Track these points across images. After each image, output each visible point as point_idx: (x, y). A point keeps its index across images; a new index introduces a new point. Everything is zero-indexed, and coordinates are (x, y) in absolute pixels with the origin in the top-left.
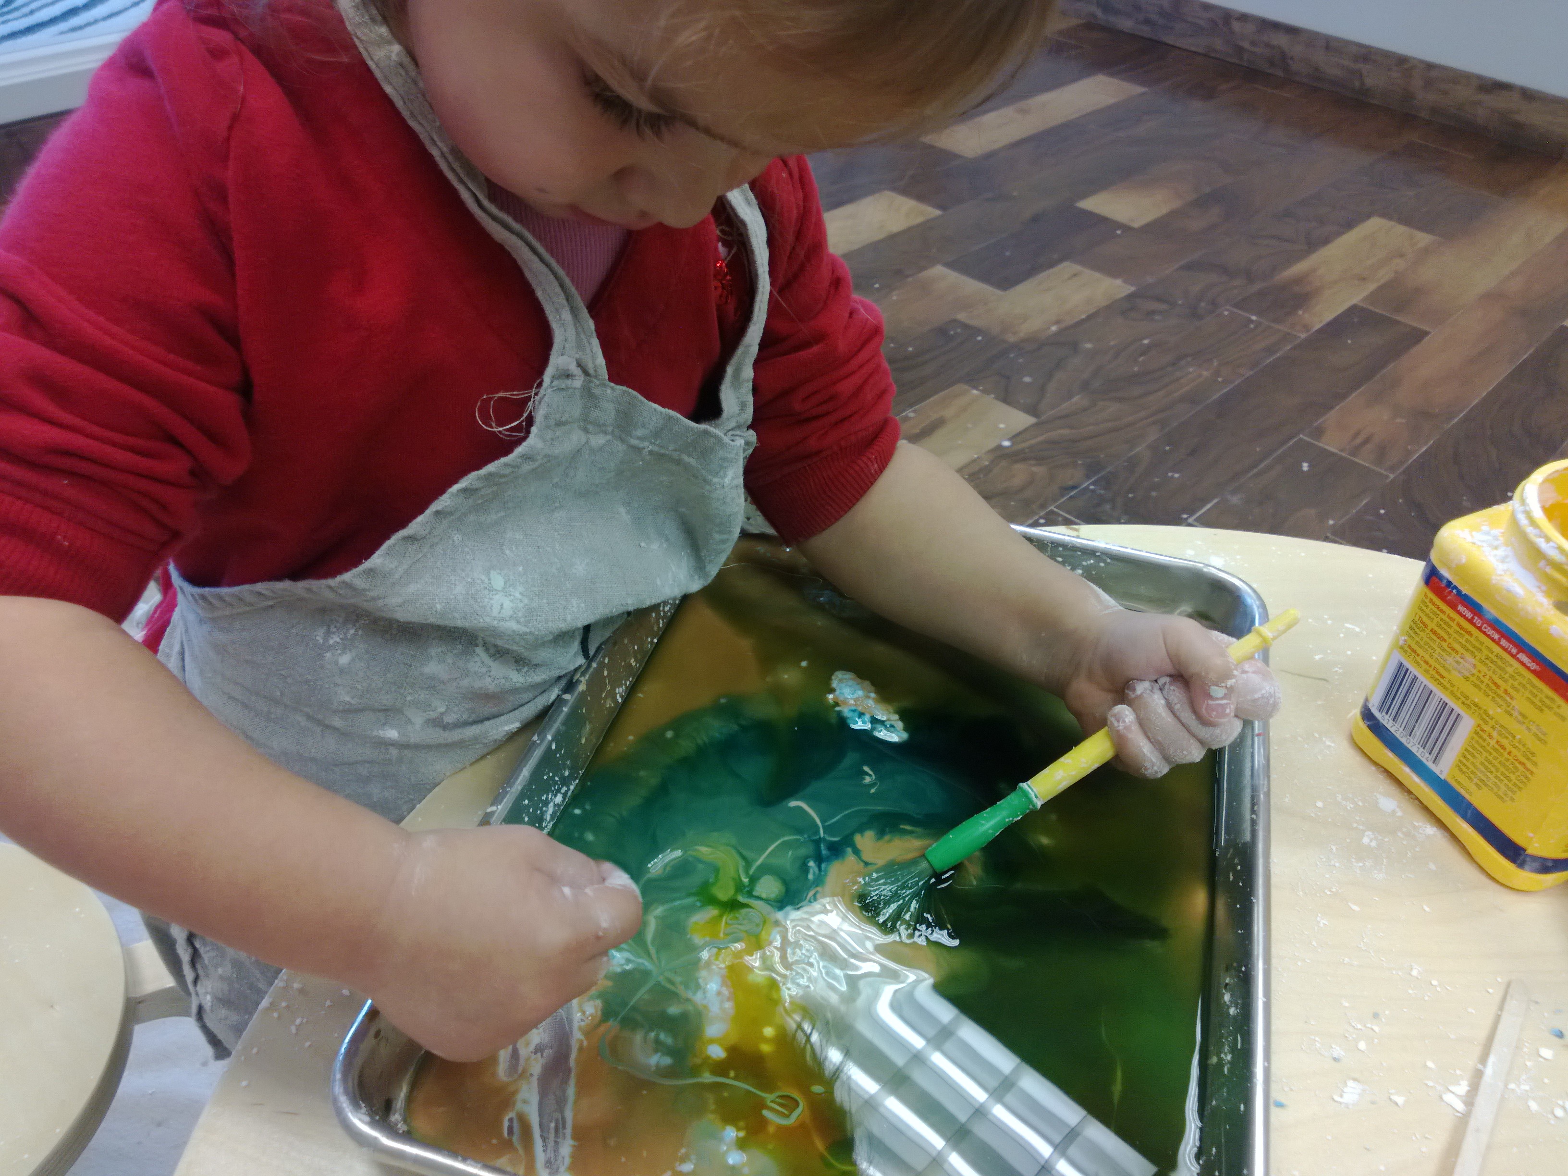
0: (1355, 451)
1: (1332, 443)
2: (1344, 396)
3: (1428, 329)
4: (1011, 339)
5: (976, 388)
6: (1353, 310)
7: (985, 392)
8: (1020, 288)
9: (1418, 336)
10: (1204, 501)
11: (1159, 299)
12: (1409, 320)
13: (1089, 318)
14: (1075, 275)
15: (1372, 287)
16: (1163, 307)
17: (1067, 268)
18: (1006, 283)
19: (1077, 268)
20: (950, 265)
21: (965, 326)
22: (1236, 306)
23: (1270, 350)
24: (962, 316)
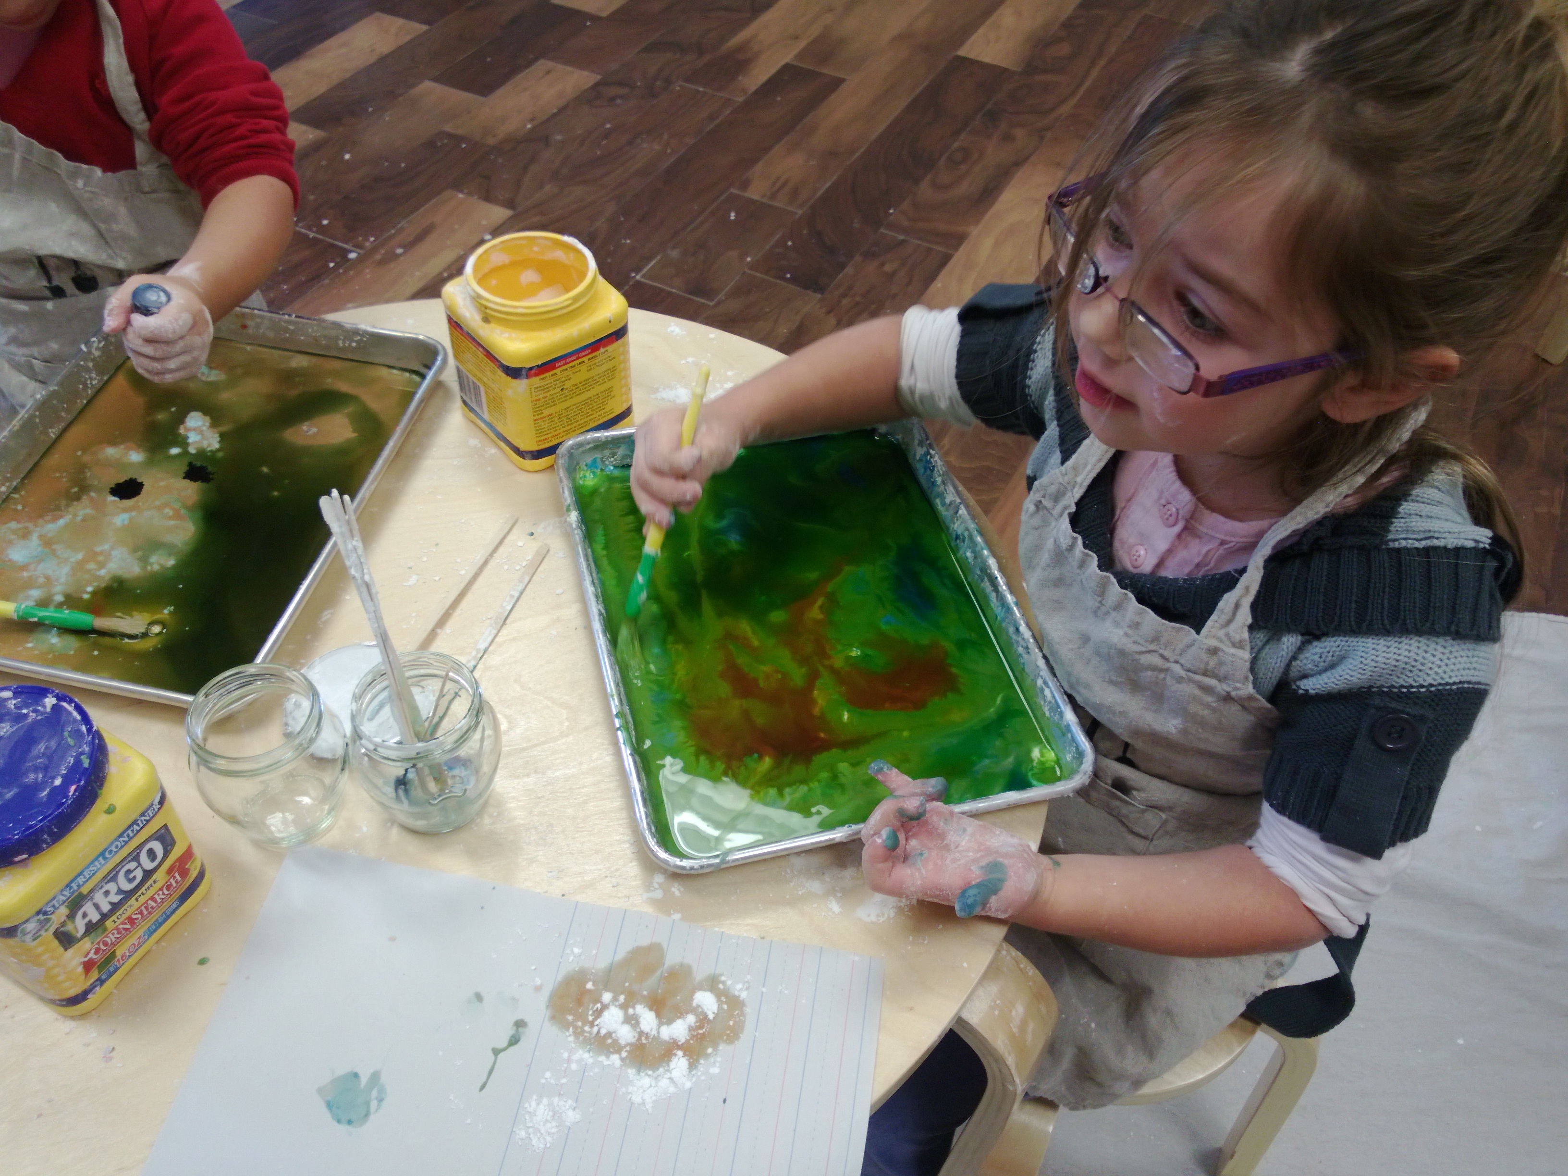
0: (773, 196)
1: (755, 193)
2: (766, 150)
3: (842, 76)
4: (491, 141)
5: (461, 192)
6: (786, 68)
7: (470, 194)
8: (500, 92)
9: (837, 83)
10: (649, 259)
11: (620, 84)
12: (829, 71)
13: (562, 110)
14: (549, 72)
15: (802, 44)
16: (624, 91)
17: (542, 65)
18: (486, 89)
19: (550, 64)
20: (435, 79)
21: (450, 136)
22: (687, 80)
23: (712, 117)
24: (448, 128)
